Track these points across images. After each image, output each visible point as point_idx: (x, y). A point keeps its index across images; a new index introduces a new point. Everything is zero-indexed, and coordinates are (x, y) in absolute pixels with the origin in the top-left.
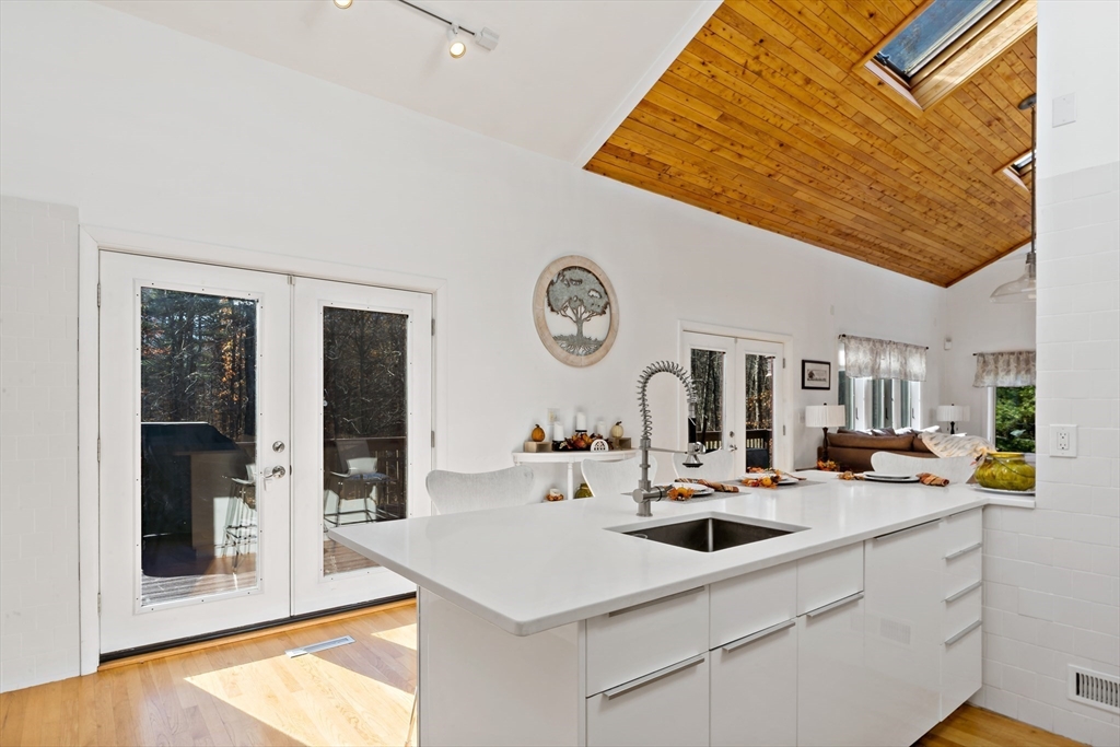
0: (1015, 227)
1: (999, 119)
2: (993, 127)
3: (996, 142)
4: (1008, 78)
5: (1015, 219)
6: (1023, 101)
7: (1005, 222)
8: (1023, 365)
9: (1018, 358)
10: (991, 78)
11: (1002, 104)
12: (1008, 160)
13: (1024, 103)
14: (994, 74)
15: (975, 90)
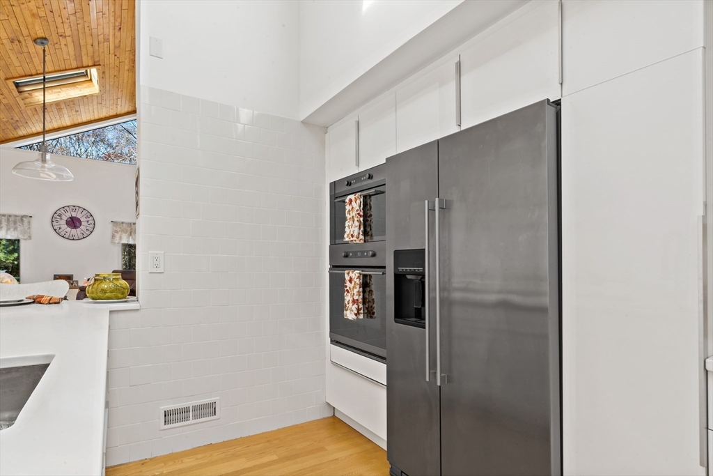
0: (10, 127)
1: (19, 42)
2: (14, 45)
3: (13, 58)
4: (33, 15)
5: (11, 121)
6: (38, 38)
7: (4, 120)
8: (12, 225)
9: (8, 220)
10: (22, 6)
11: (25, 32)
12: (18, 75)
13: (38, 41)
14: (25, 5)
15: (9, 7)
